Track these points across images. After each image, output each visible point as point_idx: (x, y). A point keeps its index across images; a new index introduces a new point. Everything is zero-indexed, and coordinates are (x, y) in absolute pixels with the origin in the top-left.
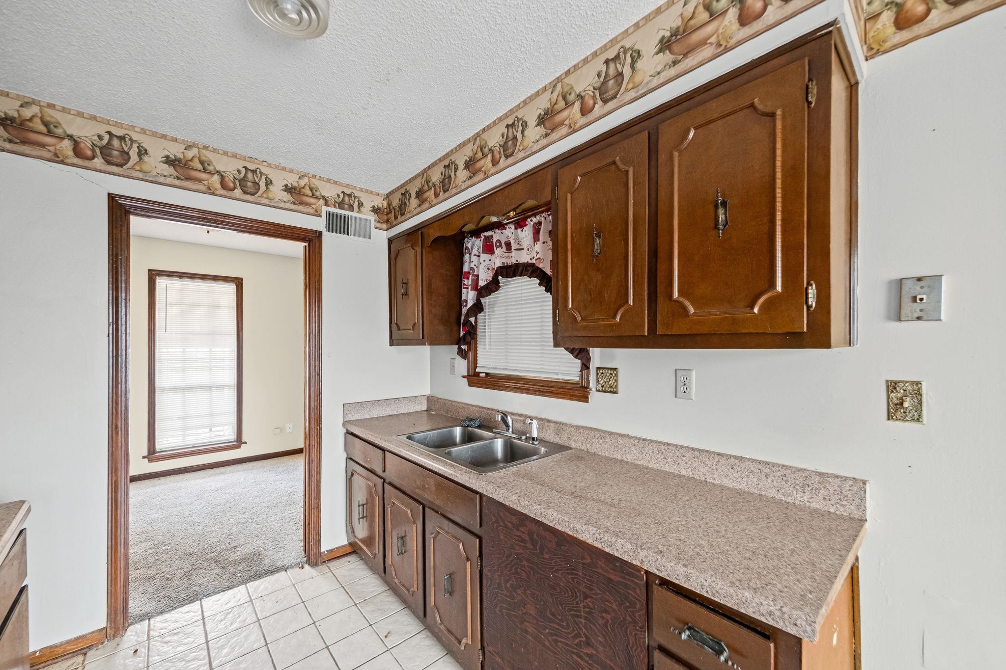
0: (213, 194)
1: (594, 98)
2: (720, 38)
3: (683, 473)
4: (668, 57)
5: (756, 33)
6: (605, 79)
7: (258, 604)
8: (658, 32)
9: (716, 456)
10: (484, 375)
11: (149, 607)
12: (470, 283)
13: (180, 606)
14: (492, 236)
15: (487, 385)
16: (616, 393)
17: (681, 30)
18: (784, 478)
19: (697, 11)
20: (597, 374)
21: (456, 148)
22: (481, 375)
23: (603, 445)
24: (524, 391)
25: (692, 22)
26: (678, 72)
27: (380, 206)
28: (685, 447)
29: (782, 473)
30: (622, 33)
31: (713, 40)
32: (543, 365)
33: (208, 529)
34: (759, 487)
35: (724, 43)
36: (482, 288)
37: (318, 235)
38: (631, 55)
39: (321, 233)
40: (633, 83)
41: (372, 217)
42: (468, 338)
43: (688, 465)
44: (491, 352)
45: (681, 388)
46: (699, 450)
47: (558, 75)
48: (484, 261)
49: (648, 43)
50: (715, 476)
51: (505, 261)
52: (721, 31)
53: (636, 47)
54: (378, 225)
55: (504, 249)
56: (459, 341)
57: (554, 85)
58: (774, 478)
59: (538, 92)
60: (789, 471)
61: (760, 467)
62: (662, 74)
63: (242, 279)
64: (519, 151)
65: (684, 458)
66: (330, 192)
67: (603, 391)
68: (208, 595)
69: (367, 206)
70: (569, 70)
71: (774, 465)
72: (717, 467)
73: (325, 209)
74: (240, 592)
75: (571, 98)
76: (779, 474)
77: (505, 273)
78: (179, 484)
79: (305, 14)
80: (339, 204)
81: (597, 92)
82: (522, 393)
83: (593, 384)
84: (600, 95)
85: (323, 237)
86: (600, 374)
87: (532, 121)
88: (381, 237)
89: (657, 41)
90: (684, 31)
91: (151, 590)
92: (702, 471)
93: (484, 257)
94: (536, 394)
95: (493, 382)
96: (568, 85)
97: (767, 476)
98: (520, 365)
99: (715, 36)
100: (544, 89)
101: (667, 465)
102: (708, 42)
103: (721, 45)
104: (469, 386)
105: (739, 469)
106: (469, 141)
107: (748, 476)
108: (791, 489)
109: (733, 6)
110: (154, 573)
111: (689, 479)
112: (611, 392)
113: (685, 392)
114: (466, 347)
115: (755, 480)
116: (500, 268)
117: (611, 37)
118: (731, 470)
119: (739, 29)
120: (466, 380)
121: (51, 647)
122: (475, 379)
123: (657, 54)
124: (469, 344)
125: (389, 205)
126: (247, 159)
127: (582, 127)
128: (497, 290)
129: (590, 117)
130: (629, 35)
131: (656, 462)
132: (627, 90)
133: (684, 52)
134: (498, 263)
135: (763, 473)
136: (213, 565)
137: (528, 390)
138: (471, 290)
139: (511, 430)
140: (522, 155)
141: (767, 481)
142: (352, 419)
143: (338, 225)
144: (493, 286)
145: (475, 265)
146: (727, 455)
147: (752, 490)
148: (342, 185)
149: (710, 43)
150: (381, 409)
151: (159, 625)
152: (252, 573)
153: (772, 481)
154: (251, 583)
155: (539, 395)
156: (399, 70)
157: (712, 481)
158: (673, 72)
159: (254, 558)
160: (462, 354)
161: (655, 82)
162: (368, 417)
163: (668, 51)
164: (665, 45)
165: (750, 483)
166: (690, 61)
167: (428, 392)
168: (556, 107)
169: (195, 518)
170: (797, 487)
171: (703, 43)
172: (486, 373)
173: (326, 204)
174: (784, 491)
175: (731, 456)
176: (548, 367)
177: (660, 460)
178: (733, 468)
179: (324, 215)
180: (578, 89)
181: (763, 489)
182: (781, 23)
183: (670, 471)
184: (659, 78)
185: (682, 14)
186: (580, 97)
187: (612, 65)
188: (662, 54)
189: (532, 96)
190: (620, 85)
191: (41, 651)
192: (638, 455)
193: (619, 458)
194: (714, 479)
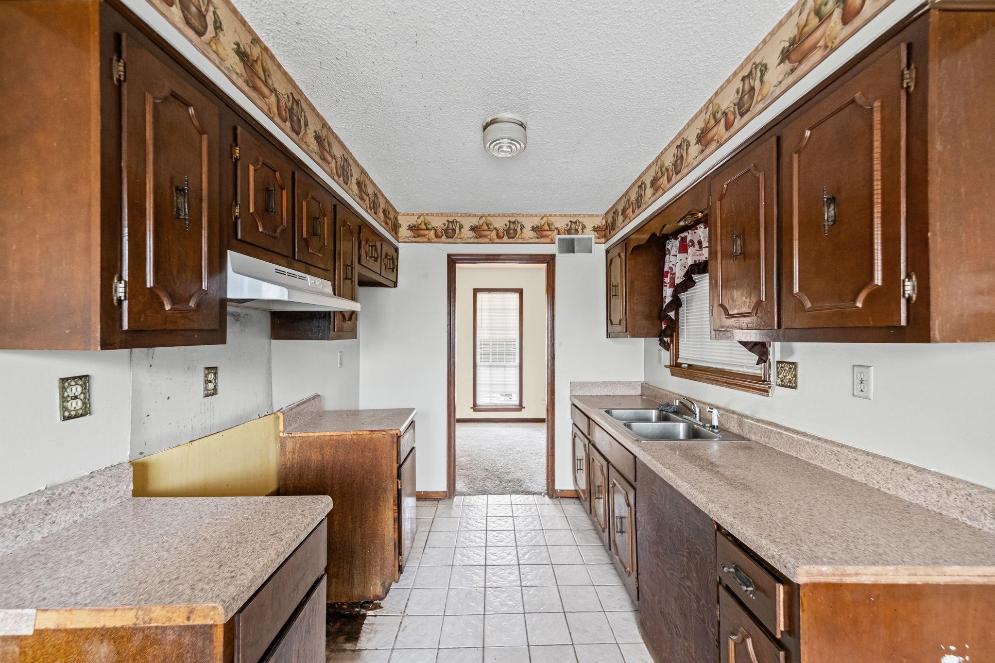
0: (493, 243)
1: (734, 113)
2: (827, 40)
3: (856, 478)
4: (787, 66)
5: (856, 29)
6: (742, 94)
7: (515, 508)
8: (780, 44)
9: (891, 462)
10: (686, 366)
11: (465, 490)
12: (668, 281)
13: (478, 495)
14: (686, 236)
15: (685, 375)
16: (794, 388)
17: (797, 38)
18: (969, 498)
19: (810, 19)
20: (778, 368)
21: (645, 170)
22: (683, 366)
23: (780, 440)
24: (714, 382)
25: (806, 29)
26: (795, 79)
27: (600, 224)
28: (861, 451)
29: (966, 492)
30: (754, 51)
31: (821, 43)
32: (731, 357)
33: (497, 458)
34: (940, 504)
35: (829, 44)
36: (679, 285)
37: (553, 257)
38: (760, 70)
39: (554, 255)
40: (762, 95)
41: (592, 235)
42: (668, 332)
43: (861, 470)
44: (689, 344)
45: (860, 387)
46: (875, 456)
47: (709, 97)
48: (681, 260)
49: (772, 57)
50: (890, 486)
51: (697, 258)
52: (827, 33)
53: (764, 62)
54: (598, 240)
55: (697, 247)
56: (661, 335)
57: (707, 106)
58: (957, 497)
59: (696, 114)
60: (976, 491)
61: (941, 481)
62: (783, 83)
63: (522, 290)
64: (685, 167)
65: (857, 462)
66: (561, 223)
67: (782, 386)
68: (491, 494)
69: (589, 227)
70: (717, 92)
71: (959, 481)
72: (892, 476)
73: (557, 237)
74: (506, 498)
75: (719, 115)
76: (962, 492)
77: (697, 271)
78: (487, 428)
79: (513, 147)
80: (567, 231)
81: (736, 108)
82: (712, 384)
83: (773, 379)
84: (738, 110)
85: (557, 258)
86: (780, 368)
87: (693, 141)
88: (600, 250)
89: (779, 53)
90: (800, 39)
91: (466, 482)
92: (875, 478)
93: (680, 256)
94: (723, 386)
95: (693, 372)
96: (717, 104)
97: (948, 493)
98: (712, 358)
99: (824, 38)
100: (701, 111)
101: (840, 467)
102: (818, 45)
103: (828, 47)
104: (672, 375)
105: (916, 480)
106: (653, 163)
107: (926, 490)
108: (978, 512)
109: (838, 7)
110: (469, 474)
111: (861, 484)
112: (789, 387)
113: (862, 391)
114: (669, 339)
115: (935, 496)
116: (692, 266)
117: (745, 57)
118: (907, 481)
119: (842, 29)
120: (669, 369)
121: (427, 492)
122: (676, 368)
123: (779, 64)
124: (671, 336)
125: (606, 222)
126: (511, 215)
127: (726, 141)
128: (693, 286)
129: (732, 130)
130: (758, 52)
131: (829, 463)
132: (758, 102)
133: (800, 59)
134: (690, 262)
135: (943, 489)
136: (496, 479)
137: (717, 381)
138: (669, 288)
139: (698, 418)
140: (686, 170)
141: (948, 499)
142: (576, 394)
143: (567, 247)
144: (688, 283)
145: (673, 265)
146: (904, 464)
147: (931, 507)
148: (570, 216)
149: (819, 47)
150: (599, 389)
151: (468, 500)
152: (515, 490)
153: (955, 499)
154: (514, 495)
155: (727, 387)
156: (579, 143)
157: (886, 491)
158: (791, 79)
159: (518, 482)
160: (666, 346)
161: (778, 91)
162: (588, 394)
163: (787, 61)
164: (786, 56)
165: (928, 498)
166: (804, 67)
167: (643, 380)
168: (709, 125)
169: (492, 450)
170: (986, 511)
171: (814, 47)
172: (688, 364)
173: (559, 234)
174: (969, 513)
175: (909, 465)
176: (737, 360)
177: (833, 461)
178: (909, 479)
179: (557, 241)
180: (723, 107)
181: (944, 507)
182: (875, 16)
183: (843, 474)
184: (781, 87)
185: (798, 24)
186: (725, 114)
187: (747, 81)
188: (782, 64)
189: (692, 119)
190: (752, 98)
191: (424, 492)
192: (812, 454)
193: (795, 455)
194: (889, 489)
